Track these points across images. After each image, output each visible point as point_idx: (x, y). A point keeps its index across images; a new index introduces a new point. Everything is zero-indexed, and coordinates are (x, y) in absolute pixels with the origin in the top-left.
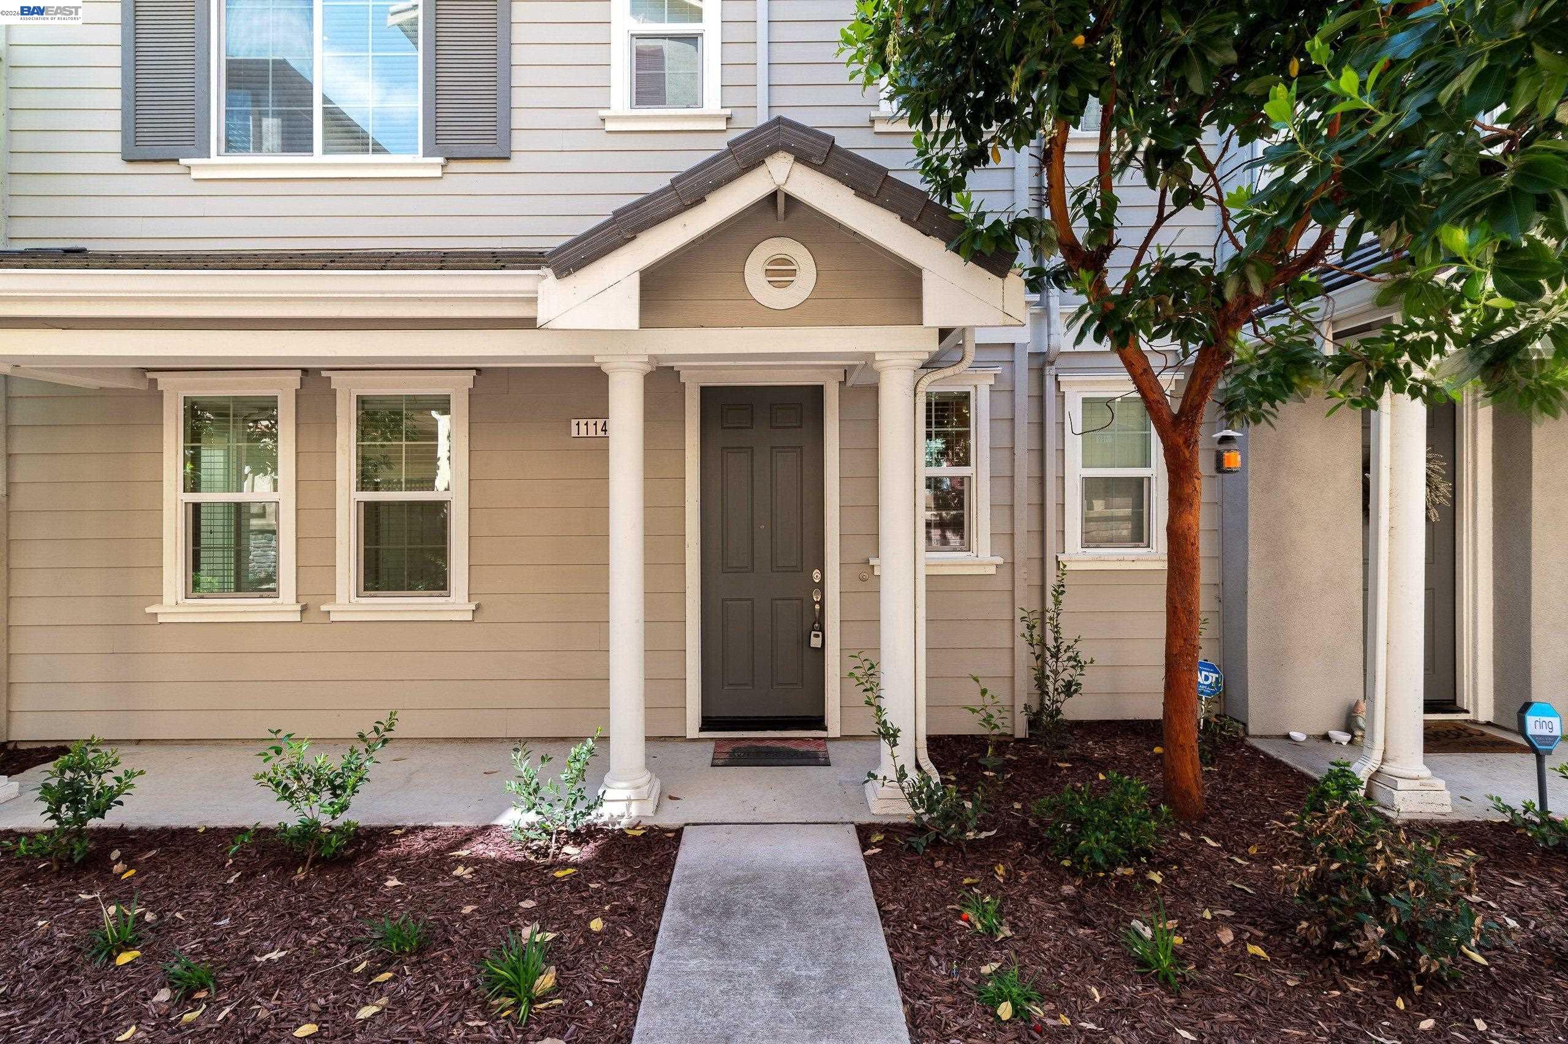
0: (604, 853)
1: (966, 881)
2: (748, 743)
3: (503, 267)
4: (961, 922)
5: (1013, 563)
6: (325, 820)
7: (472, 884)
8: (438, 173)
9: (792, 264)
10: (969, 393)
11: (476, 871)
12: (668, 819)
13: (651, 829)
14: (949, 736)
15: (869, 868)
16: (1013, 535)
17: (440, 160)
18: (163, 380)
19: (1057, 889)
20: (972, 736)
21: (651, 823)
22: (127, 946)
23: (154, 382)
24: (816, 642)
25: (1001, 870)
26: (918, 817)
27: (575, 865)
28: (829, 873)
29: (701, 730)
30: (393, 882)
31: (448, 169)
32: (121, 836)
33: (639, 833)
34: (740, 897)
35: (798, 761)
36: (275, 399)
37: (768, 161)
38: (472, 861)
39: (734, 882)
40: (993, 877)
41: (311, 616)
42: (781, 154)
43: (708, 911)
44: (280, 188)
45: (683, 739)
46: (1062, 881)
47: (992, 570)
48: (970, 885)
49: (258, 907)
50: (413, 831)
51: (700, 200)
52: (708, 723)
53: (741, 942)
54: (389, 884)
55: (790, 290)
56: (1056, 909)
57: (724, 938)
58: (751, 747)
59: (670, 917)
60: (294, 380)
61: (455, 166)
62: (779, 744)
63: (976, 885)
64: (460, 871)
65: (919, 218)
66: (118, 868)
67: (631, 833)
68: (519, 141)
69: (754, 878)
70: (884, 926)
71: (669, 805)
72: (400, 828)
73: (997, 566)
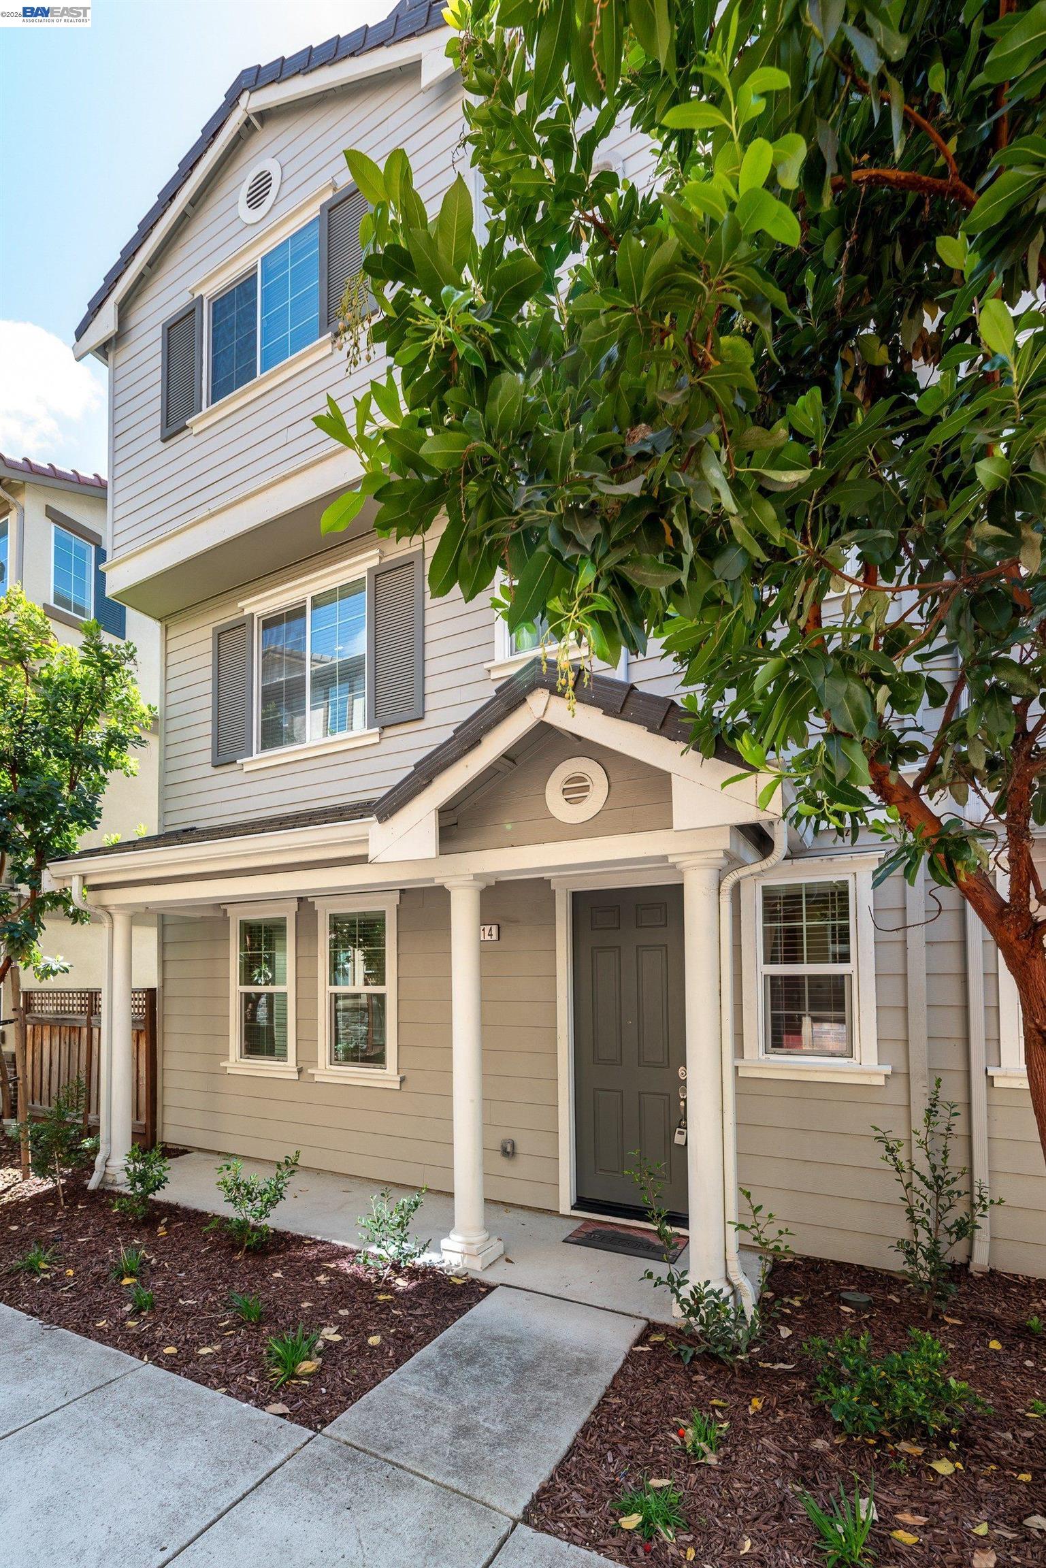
0: (420, 1292)
1: (715, 1402)
2: (612, 1228)
3: (362, 817)
4: (673, 1436)
5: (908, 1074)
6: (252, 1221)
7: (323, 1288)
8: (376, 739)
9: (585, 780)
10: (847, 882)
11: (330, 1281)
12: (489, 1278)
13: (473, 1281)
14: (832, 1261)
15: (626, 1361)
16: (907, 1041)
17: (377, 730)
18: (231, 910)
19: (808, 1440)
20: (861, 1268)
21: (475, 1276)
22: (131, 1274)
23: (225, 910)
24: (679, 1139)
25: (757, 1403)
26: (689, 1325)
27: (397, 1294)
28: (583, 1355)
29: (573, 1208)
30: (278, 1275)
31: (384, 735)
32: (171, 1210)
33: (459, 1282)
34: (491, 1352)
35: (645, 1253)
36: (285, 918)
37: (529, 699)
38: (336, 1273)
39: (496, 1339)
40: (746, 1407)
41: (304, 1076)
42: (540, 690)
43: (457, 1355)
44: (296, 768)
45: (555, 1213)
46: (820, 1433)
47: (880, 1081)
48: (714, 1407)
49: (202, 1270)
50: (316, 1243)
51: (478, 742)
52: (581, 1203)
53: (461, 1385)
54: (276, 1275)
55: (584, 805)
56: (784, 1457)
57: (451, 1379)
58: (613, 1232)
59: (429, 1351)
60: (294, 905)
61: (389, 732)
62: (640, 1235)
63: (721, 1409)
64: (322, 1279)
65: (662, 725)
66: (160, 1229)
67: (454, 1280)
68: (431, 702)
69: (516, 1341)
70: (593, 1413)
71: (503, 1265)
72: (310, 1239)
73: (886, 1076)
